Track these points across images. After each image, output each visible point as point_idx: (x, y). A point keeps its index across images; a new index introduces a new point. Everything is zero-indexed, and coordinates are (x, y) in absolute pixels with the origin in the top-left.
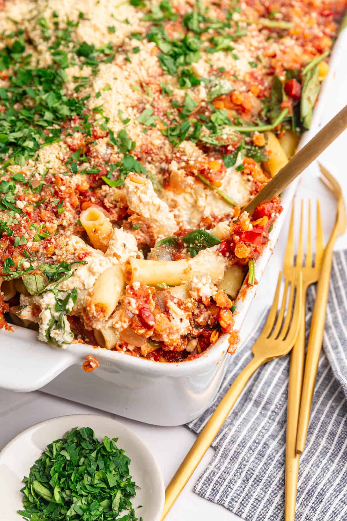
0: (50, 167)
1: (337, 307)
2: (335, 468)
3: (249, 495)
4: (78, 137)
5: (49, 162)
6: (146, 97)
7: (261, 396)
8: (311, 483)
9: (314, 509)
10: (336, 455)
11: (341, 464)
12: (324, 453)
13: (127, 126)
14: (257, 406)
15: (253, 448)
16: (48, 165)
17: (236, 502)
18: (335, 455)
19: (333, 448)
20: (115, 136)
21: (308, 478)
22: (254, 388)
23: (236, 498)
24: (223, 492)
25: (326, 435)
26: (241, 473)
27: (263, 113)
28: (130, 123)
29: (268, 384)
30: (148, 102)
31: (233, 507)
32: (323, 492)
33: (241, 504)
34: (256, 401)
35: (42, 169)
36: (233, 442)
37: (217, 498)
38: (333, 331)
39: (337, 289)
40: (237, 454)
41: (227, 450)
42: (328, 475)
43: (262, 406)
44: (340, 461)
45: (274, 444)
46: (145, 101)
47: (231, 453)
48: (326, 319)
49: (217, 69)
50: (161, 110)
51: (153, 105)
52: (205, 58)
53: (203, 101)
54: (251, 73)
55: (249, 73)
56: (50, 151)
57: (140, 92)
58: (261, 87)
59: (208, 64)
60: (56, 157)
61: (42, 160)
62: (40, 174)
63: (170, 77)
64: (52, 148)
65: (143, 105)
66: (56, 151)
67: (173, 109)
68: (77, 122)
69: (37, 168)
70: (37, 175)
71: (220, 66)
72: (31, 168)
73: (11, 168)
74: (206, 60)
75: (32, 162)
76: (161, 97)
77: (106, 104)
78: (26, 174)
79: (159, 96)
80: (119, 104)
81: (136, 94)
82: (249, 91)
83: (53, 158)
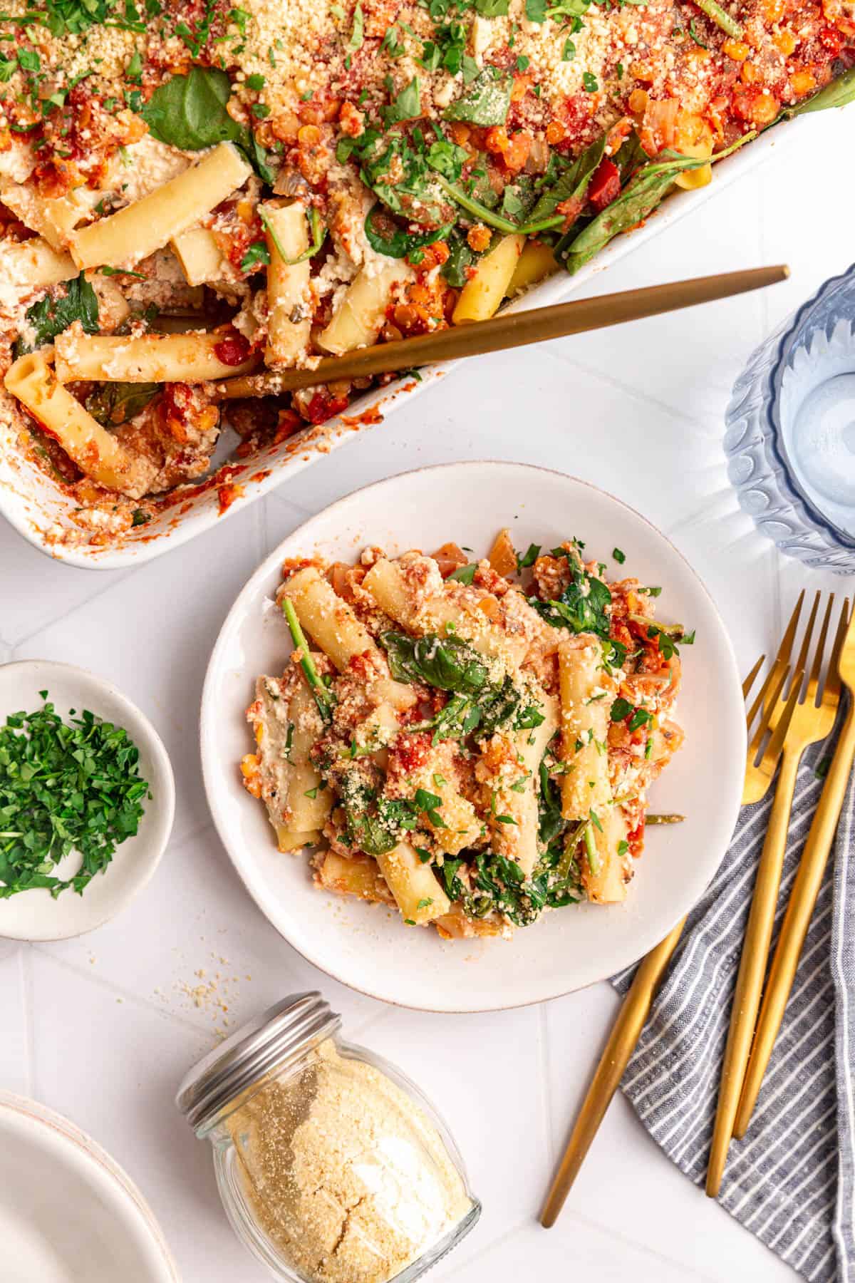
0: (97, 70)
2: (792, 1083)
4: (172, 49)
5: (98, 61)
10: (801, 1060)
11: (802, 1077)
14: (707, 944)
15: (701, 1025)
16: (93, 65)
17: (651, 1104)
19: (799, 1045)
22: (710, 913)
23: (653, 1098)
24: (638, 1082)
25: (796, 1022)
26: (673, 1063)
27: (539, 182)
31: (643, 1110)
33: (656, 1111)
34: (707, 935)
35: (79, 66)
43: (714, 944)
44: (802, 1071)
49: (515, 57)
50: (358, 78)
51: (347, 64)
52: (512, 17)
53: (437, 108)
54: (570, 98)
55: (566, 98)
56: (114, 41)
57: (340, 24)
58: (568, 133)
59: (510, 35)
60: (117, 59)
61: (92, 49)
62: (66, 76)
63: (426, 18)
64: (120, 37)
65: (331, 51)
66: (123, 49)
67: (380, 90)
68: (191, 16)
69: (74, 58)
70: (60, 75)
71: (524, 53)
72: (66, 50)
73: (33, 28)
74: (511, 24)
75: (73, 39)
76: (374, 53)
77: (261, 15)
78: (49, 58)
79: (373, 49)
80: (284, 28)
81: (330, 23)
82: (544, 128)
83: (111, 57)
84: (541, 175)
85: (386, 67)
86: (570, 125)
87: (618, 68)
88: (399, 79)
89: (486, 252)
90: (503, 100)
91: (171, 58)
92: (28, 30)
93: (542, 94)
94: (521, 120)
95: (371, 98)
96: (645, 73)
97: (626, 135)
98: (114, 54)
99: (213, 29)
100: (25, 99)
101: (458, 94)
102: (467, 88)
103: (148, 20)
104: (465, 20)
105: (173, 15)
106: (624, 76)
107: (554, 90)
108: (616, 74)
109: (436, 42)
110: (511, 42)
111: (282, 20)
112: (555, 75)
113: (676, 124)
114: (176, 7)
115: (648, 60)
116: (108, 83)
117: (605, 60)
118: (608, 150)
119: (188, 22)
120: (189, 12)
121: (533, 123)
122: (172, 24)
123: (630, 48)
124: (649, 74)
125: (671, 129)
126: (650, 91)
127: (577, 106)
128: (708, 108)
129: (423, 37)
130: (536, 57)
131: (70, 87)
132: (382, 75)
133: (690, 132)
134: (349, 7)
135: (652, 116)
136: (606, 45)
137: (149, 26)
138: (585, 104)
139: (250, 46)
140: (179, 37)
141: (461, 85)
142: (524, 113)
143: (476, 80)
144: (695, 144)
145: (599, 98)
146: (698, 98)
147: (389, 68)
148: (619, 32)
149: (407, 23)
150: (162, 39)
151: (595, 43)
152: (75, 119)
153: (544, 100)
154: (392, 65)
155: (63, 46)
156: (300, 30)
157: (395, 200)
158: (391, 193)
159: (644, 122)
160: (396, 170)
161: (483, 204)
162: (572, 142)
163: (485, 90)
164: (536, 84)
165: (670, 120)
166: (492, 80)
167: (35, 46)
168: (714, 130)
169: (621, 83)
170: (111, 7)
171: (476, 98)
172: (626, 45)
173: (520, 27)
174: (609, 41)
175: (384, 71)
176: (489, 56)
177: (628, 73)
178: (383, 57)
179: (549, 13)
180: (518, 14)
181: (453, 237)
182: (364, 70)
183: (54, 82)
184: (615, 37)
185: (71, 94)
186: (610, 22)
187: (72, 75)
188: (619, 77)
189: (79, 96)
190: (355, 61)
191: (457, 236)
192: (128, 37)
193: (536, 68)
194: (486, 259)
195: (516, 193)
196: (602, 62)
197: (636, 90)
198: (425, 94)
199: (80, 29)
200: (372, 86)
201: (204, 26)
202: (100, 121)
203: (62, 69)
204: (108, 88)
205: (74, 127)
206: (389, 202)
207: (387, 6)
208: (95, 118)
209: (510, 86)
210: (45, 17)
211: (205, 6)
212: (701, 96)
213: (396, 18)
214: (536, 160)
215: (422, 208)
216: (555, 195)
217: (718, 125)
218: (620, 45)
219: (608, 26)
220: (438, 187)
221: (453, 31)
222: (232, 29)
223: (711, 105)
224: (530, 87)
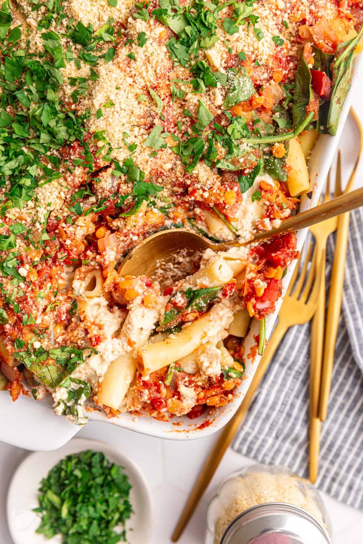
0: (52, 209)
1: (354, 261)
2: (351, 423)
3: (278, 451)
4: (79, 174)
5: (49, 205)
6: (154, 108)
7: (286, 359)
8: (330, 438)
9: (332, 463)
12: (341, 409)
13: (134, 153)
15: (282, 410)
16: (48, 208)
18: (350, 410)
20: (121, 164)
21: (328, 433)
23: (268, 453)
24: (257, 450)
26: (272, 433)
27: (285, 104)
28: (138, 150)
29: (292, 347)
30: (157, 114)
32: (341, 448)
35: (42, 213)
36: (264, 405)
37: (252, 454)
38: (351, 291)
39: (354, 241)
40: (268, 416)
41: (260, 413)
42: (345, 430)
43: (287, 367)
45: (299, 402)
46: (153, 113)
47: (263, 416)
48: (345, 275)
49: (236, 56)
50: (171, 120)
51: (162, 118)
52: (222, 39)
53: (219, 107)
54: (275, 55)
55: (273, 56)
56: (50, 190)
57: (147, 103)
58: (285, 72)
59: (226, 48)
60: (57, 197)
61: (42, 201)
62: (41, 224)
63: (182, 69)
64: (52, 186)
65: (151, 119)
66: (57, 191)
67: (185, 117)
68: (77, 152)
69: (37, 212)
70: (37, 225)
71: (239, 50)
72: (31, 211)
73: (9, 213)
74: (224, 42)
75: (31, 204)
76: (171, 103)
77: (109, 127)
78: (26, 220)
79: (169, 102)
80: (123, 125)
81: (142, 106)
82: (271, 78)
83: (54, 198)
84: (284, 100)
85: (180, 105)
86: (282, 67)
87: (284, 24)
88: (191, 108)
89: (286, 154)
90: (247, 81)
91: (82, 178)
92: (7, 215)
93: (261, 63)
94: (258, 83)
95: (184, 123)
96: (299, 16)
97: (312, 53)
98: (55, 196)
99: (91, 151)
100: (30, 248)
101: (224, 93)
102: (226, 87)
103: (58, 169)
104: (201, 57)
105: (68, 158)
106: (289, 25)
107: (265, 57)
108: (284, 28)
109: (195, 77)
110: (230, 50)
111: (120, 122)
112: (260, 50)
113: (331, 30)
114: (66, 153)
115: (295, 9)
116: (61, 211)
117: (276, 24)
118: (310, 66)
119: (78, 156)
120: (74, 151)
121: (264, 79)
122: (71, 162)
123: (283, 10)
124: (301, 15)
125: (331, 34)
126: (307, 23)
127: (280, 56)
128: (339, 11)
129: (187, 79)
130: (246, 49)
131: (45, 226)
132: (181, 110)
133: (340, 29)
134: (145, 92)
135: (317, 34)
136: (272, 17)
137: (61, 171)
138: (282, 52)
139: (114, 145)
140: (79, 166)
141: (223, 88)
142: (258, 79)
143: (227, 81)
144: (347, 33)
145: (287, 45)
146: (331, 9)
147: (182, 105)
148: (273, 7)
149: (175, 78)
150: (71, 173)
151: (266, 20)
152: (59, 238)
153: (262, 65)
154: (183, 103)
155: (28, 210)
156: (131, 120)
157: (230, 165)
158: (226, 163)
159: (316, 40)
160: (220, 150)
161: (269, 135)
162: (288, 74)
163: (236, 83)
164: (254, 61)
165: (327, 30)
166: (235, 75)
167: (16, 220)
168: (350, 19)
169: (290, 30)
170: (37, 175)
171: (234, 89)
172: (281, 10)
173: (228, 40)
174: (272, 15)
175: (180, 108)
176: (224, 65)
177: (290, 22)
178: (176, 102)
179: (237, 24)
180: (223, 35)
181: (266, 159)
182: (171, 115)
183: (37, 230)
184: (274, 11)
185: (48, 228)
186: (266, 5)
187: (43, 220)
188: (287, 28)
189: (52, 226)
190: (165, 114)
191: (268, 158)
192: (55, 183)
193: (250, 53)
194: (288, 157)
195: (279, 116)
196: (275, 27)
197: (300, 28)
198: (209, 105)
199: (30, 197)
200: (180, 119)
201: (86, 153)
202: (71, 232)
203: (36, 221)
204: (63, 213)
205: (60, 242)
206: (227, 168)
207: (162, 78)
208: (67, 232)
209: (245, 71)
210: (10, 203)
211: (79, 143)
212: (332, 8)
213: (169, 80)
214: (277, 95)
215: (245, 160)
216: (298, 105)
217: (351, 16)
218: (278, 12)
219: (267, 8)
220: (245, 144)
221: (201, 66)
222: (100, 144)
223: (340, 9)
224: (253, 64)
